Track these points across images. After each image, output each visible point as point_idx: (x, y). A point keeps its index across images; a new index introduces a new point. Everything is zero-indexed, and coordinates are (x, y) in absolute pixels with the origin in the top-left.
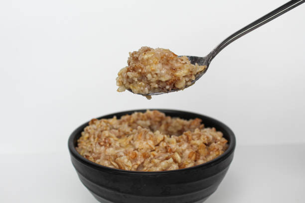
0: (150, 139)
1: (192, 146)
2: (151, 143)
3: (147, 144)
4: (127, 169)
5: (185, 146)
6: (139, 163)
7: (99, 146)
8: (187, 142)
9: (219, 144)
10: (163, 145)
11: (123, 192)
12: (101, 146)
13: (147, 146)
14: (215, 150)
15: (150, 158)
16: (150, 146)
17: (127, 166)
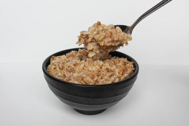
0: (97, 65)
1: (117, 67)
2: (98, 67)
3: (96, 68)
4: (91, 84)
5: (114, 67)
6: (95, 79)
7: (69, 72)
8: (115, 65)
9: (131, 64)
10: (104, 68)
11: (92, 98)
12: (70, 72)
13: (97, 69)
14: (130, 68)
15: (101, 76)
16: (98, 69)
17: (90, 82)
